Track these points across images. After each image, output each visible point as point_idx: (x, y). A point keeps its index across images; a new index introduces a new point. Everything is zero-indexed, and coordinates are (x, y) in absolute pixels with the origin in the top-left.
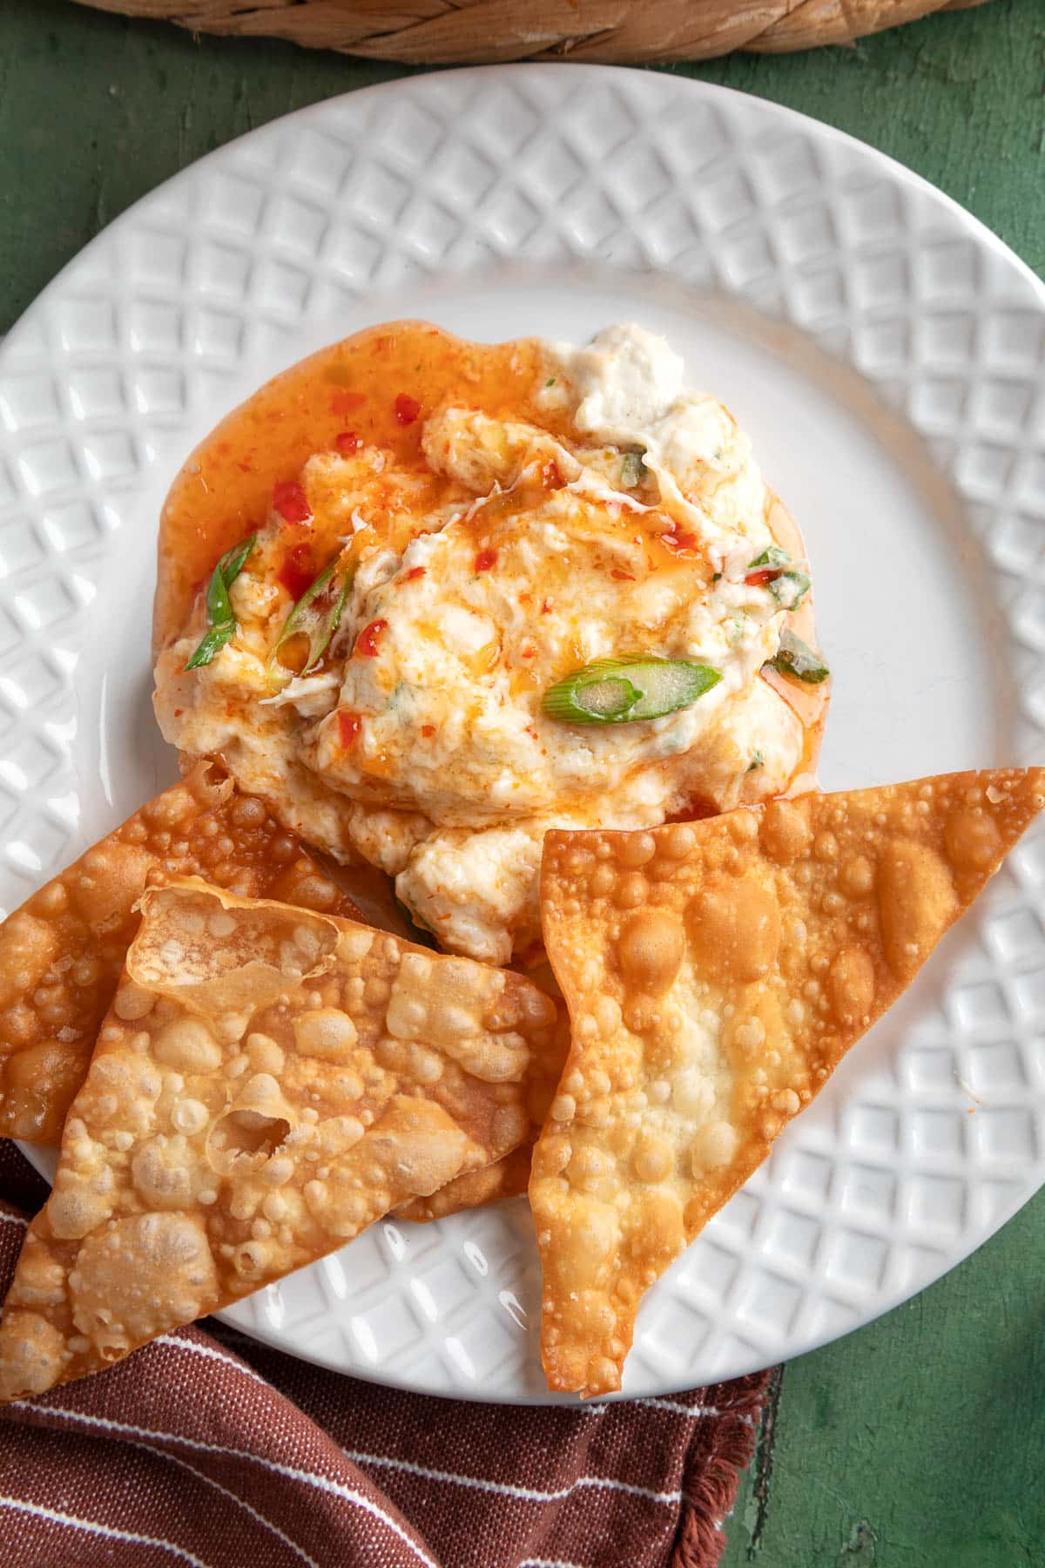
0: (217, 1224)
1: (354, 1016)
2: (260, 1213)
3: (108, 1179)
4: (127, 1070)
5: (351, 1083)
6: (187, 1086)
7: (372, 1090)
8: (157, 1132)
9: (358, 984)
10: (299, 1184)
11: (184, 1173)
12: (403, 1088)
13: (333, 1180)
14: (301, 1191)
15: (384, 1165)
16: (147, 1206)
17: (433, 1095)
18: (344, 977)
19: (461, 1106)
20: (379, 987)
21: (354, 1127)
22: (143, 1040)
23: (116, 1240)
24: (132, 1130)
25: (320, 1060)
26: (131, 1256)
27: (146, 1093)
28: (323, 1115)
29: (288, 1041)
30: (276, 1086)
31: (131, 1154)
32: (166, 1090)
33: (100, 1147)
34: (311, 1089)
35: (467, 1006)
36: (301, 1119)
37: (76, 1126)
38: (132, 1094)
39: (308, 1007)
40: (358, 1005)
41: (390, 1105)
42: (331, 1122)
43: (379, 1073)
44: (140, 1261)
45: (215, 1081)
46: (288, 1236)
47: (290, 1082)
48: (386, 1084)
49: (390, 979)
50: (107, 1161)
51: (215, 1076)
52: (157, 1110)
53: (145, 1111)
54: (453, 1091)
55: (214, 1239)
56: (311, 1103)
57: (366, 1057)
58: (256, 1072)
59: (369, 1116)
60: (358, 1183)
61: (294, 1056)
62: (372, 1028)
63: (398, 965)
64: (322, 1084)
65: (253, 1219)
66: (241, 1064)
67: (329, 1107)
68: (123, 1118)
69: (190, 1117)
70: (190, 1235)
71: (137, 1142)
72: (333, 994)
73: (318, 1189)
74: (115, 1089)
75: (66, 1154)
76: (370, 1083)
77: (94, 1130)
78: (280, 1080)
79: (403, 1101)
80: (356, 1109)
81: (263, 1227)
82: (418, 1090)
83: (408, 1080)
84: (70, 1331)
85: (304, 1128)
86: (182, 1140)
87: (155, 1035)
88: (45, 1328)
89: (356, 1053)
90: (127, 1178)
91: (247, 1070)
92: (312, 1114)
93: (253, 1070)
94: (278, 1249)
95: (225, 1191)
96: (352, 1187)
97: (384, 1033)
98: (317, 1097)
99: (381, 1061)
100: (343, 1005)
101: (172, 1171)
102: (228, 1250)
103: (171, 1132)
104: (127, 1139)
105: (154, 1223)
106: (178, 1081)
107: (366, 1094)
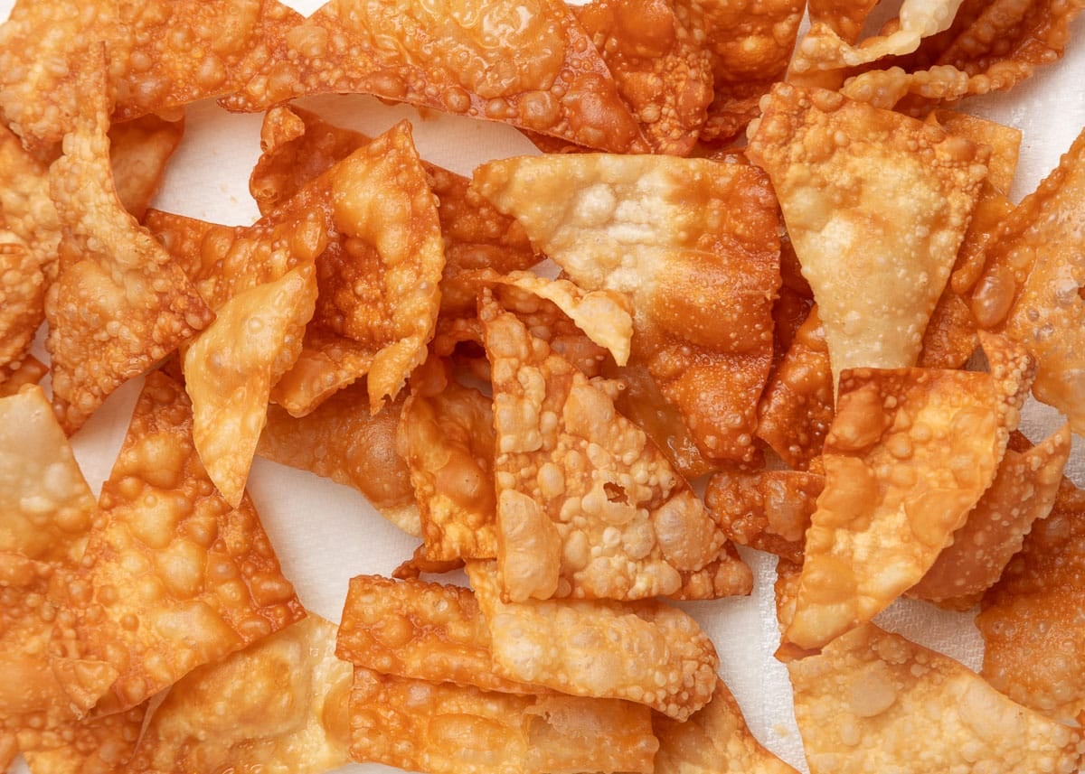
0: (655, 504)
1: (538, 468)
2: (647, 484)
3: (651, 568)
4: (601, 578)
5: (572, 459)
6: (596, 545)
7: (570, 446)
8: (623, 551)
9: (524, 472)
10: (627, 469)
11: (640, 530)
12: (563, 429)
13: (621, 452)
14: (630, 466)
15: (609, 428)
16: (657, 543)
17: (560, 414)
18: (523, 480)
19: (560, 396)
20: (522, 460)
21: (592, 450)
22: (577, 576)
23: (678, 553)
24: (625, 565)
25: (565, 479)
26: (685, 543)
27: (608, 565)
28: (593, 468)
29: (560, 499)
30: (586, 497)
31: (636, 561)
32: (602, 554)
33: (638, 578)
34: (583, 479)
35: (522, 409)
36: (598, 479)
37: (632, 595)
38: (611, 572)
39: (542, 495)
40: (533, 468)
41: (573, 434)
42: (594, 463)
43: (561, 446)
44: (687, 537)
45: (590, 530)
46: (653, 465)
47: (582, 491)
48: (565, 440)
49: (516, 455)
50: (642, 573)
51: (587, 531)
52: (613, 556)
53: (617, 561)
54: (554, 402)
55: (663, 502)
56: (590, 476)
57: (554, 455)
58: (581, 510)
59: (583, 443)
60: (621, 438)
61: (567, 494)
62: (540, 457)
63: (508, 453)
64: (578, 474)
65: (650, 487)
66: (579, 520)
67: (588, 466)
68: (623, 572)
69: (613, 537)
70: (665, 515)
71: (630, 560)
72: (532, 483)
73: (628, 458)
74: (612, 580)
75: (646, 595)
76: (567, 449)
77: (630, 584)
78: (583, 496)
79: (569, 428)
80: (582, 452)
81: (653, 481)
82: (561, 421)
83: (559, 429)
84: (719, 561)
85: (603, 475)
86: (626, 537)
87: (575, 570)
88: (720, 575)
89: (555, 460)
90: (647, 559)
91: (580, 515)
92: (594, 474)
93: (580, 512)
94: (661, 469)
95: (640, 506)
96: (624, 441)
97: (540, 450)
98: (586, 475)
99: (555, 447)
100: (533, 477)
101: (641, 537)
102: (666, 494)
103: (621, 544)
104: (631, 565)
105: (664, 537)
106: (595, 550)
107: (573, 448)
